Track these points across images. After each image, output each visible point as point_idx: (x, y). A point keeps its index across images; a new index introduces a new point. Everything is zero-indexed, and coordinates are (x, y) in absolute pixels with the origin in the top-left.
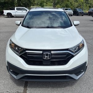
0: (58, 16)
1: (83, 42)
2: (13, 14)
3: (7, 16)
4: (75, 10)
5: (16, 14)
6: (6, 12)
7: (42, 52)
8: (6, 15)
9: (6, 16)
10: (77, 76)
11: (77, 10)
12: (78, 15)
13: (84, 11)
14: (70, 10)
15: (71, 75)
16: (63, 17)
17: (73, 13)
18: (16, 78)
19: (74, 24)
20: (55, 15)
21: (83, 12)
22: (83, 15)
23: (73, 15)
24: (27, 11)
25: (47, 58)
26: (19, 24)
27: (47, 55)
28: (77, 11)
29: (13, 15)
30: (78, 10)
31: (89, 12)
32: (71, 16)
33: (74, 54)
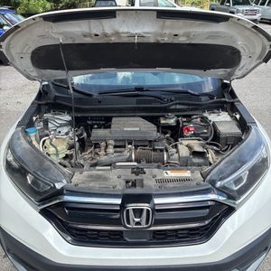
33: (237, 202)
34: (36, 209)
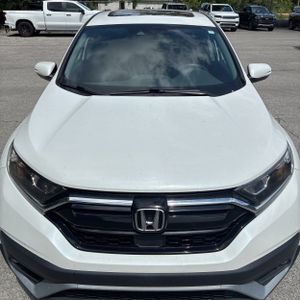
0: (191, 39)
1: (287, 156)
2: (37, 24)
3: (17, 32)
4: (245, 10)
5: (48, 23)
6: (13, 16)
7: (129, 203)
8: (14, 27)
9: (13, 30)
10: (264, 284)
11: (254, 11)
12: (254, 28)
13: (275, 15)
14: (227, 9)
15: (242, 286)
16: (207, 44)
17: (237, 20)
18: (33, 292)
19: (249, 75)
20: (181, 37)
21: (271, 19)
22: (270, 29)
23: (239, 27)
24: (83, 12)
25: (150, 227)
26: (49, 73)
27: (150, 215)
28: (251, 13)
29: (37, 28)
30: (254, 9)
31: (292, 19)
32: (233, 30)
33: (257, 208)
34: (41, 211)
